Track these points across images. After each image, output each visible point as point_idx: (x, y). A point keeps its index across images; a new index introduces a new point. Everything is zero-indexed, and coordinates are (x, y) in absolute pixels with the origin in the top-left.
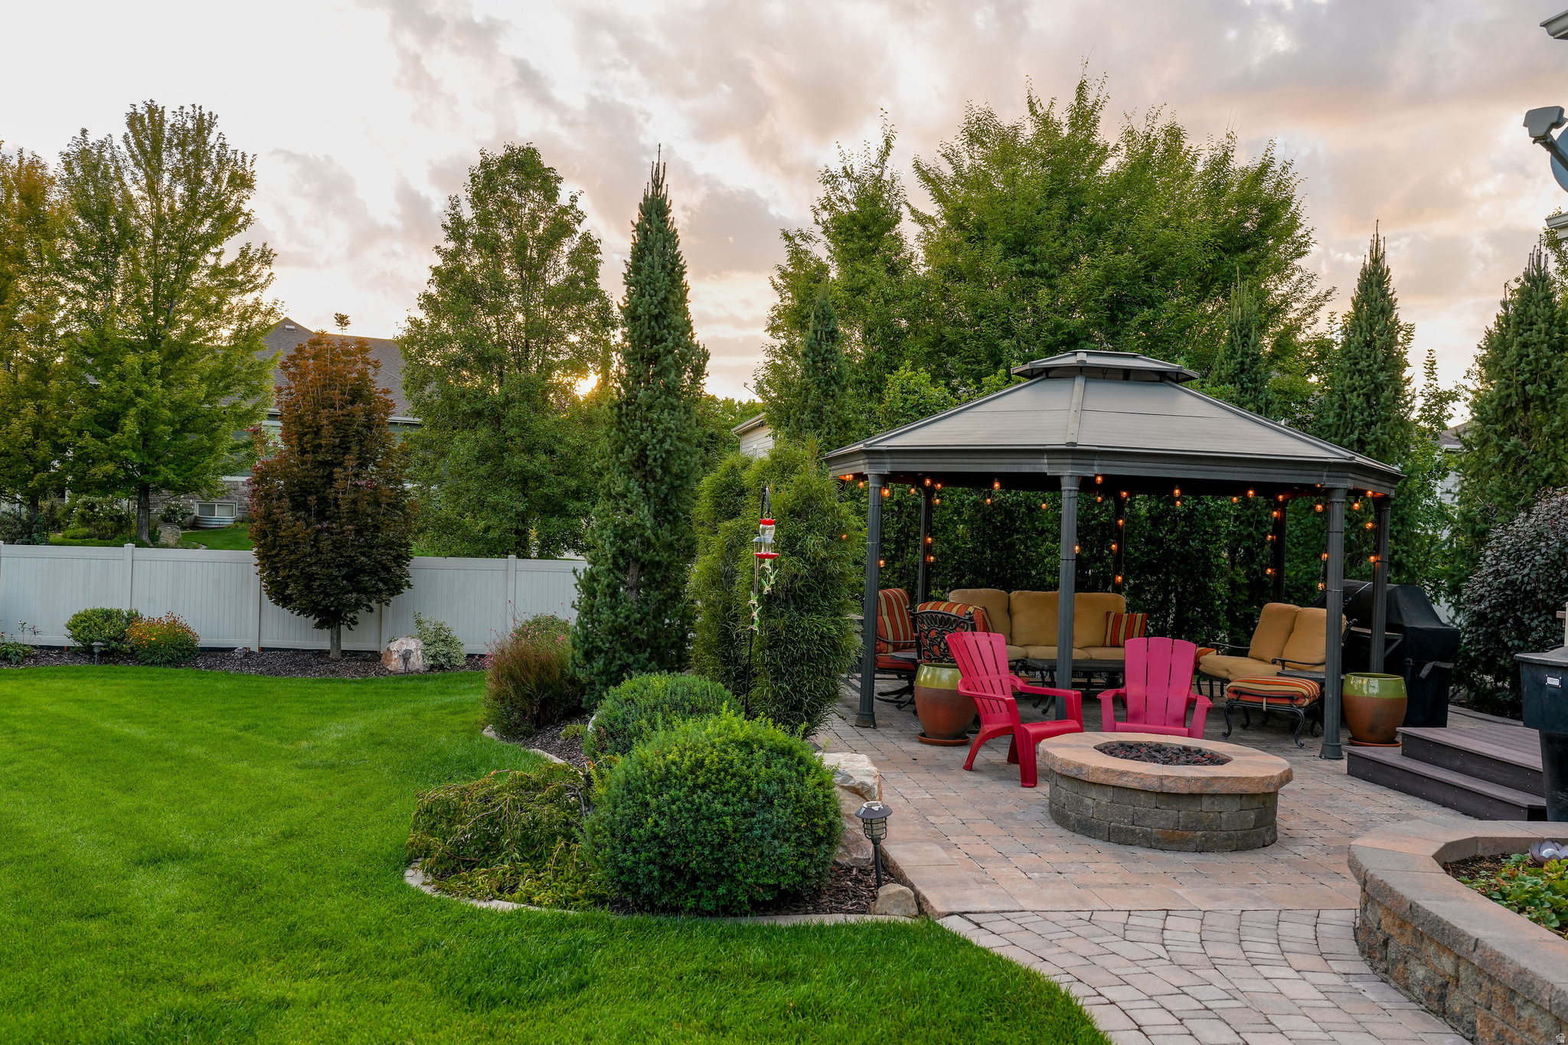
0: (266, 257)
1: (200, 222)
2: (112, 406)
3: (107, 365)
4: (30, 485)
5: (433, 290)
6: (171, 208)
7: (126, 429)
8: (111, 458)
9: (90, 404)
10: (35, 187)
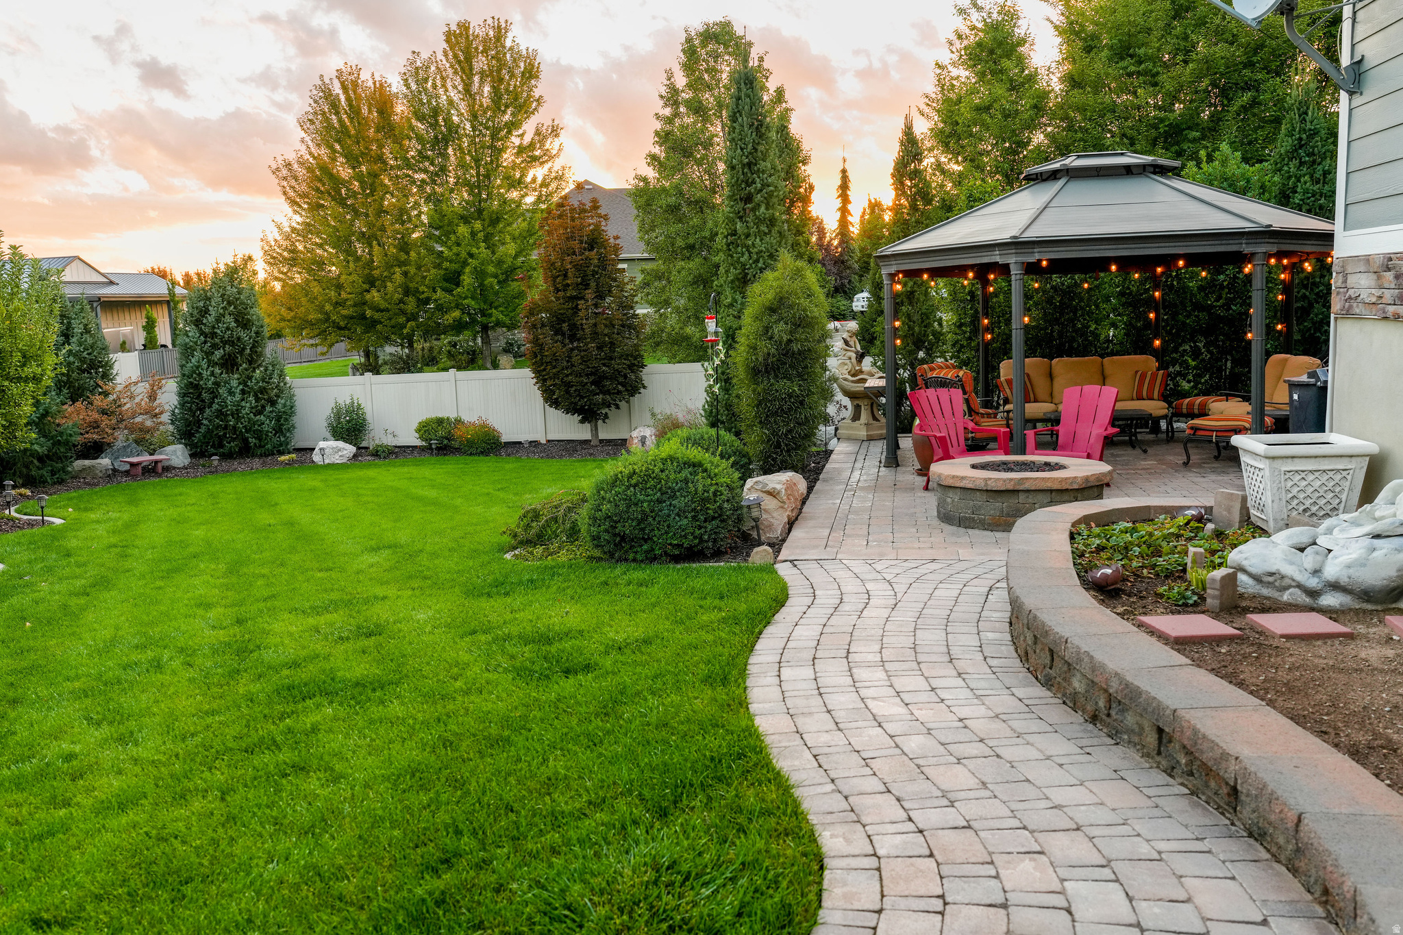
0: (555, 131)
1: (504, 112)
2: (454, 266)
3: (447, 234)
4: (405, 331)
5: (657, 150)
6: (481, 105)
7: (465, 283)
8: (457, 306)
9: (438, 266)
10: (385, 103)
